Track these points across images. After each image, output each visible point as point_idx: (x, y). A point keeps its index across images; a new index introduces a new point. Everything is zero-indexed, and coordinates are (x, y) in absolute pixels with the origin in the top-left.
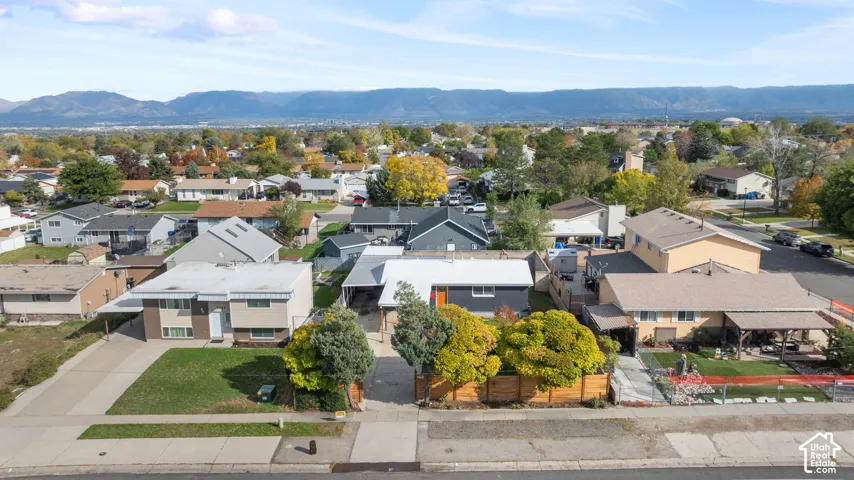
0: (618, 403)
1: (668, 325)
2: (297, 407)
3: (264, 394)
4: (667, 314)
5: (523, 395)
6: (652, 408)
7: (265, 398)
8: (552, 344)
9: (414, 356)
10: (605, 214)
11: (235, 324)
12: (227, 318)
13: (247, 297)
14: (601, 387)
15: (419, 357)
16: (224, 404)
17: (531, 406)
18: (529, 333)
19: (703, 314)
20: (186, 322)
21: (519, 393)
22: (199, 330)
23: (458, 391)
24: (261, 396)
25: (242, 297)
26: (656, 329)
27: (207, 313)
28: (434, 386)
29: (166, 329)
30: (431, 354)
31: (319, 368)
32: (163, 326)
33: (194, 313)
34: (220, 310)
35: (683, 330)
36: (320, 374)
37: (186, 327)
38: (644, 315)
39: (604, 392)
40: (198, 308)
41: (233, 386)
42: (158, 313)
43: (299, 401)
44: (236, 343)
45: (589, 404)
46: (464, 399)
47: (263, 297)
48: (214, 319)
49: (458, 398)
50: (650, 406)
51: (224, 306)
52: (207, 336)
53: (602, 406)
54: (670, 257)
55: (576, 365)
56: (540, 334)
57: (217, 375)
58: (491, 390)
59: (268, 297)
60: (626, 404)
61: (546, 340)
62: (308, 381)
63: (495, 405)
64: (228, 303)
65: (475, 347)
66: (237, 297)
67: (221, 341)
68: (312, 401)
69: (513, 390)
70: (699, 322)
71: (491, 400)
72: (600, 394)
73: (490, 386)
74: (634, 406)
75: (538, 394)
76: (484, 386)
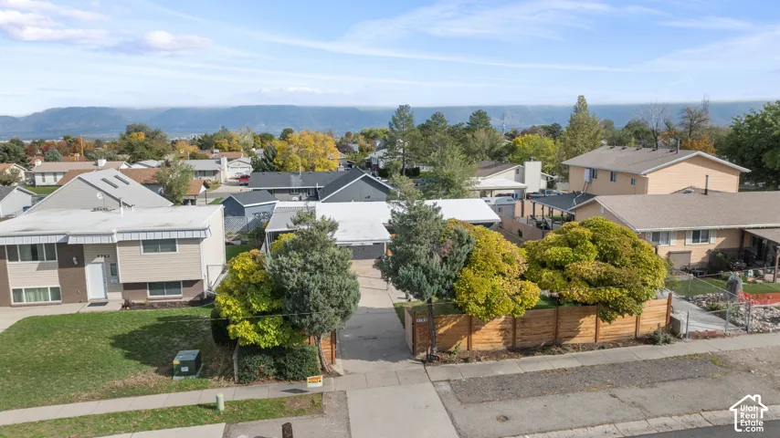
0: (685, 336)
1: (681, 249)
2: (240, 378)
3: (183, 363)
4: (681, 234)
5: (560, 335)
6: (727, 339)
7: (185, 369)
8: (607, 256)
9: (425, 283)
10: (520, 171)
11: (124, 277)
12: (112, 270)
13: (143, 237)
14: (662, 316)
15: (432, 284)
16: (119, 383)
17: (576, 348)
18: (572, 245)
19: (719, 232)
20: (50, 278)
21: (557, 333)
22: (72, 289)
23: (475, 337)
24: (179, 367)
25: (135, 237)
26: (670, 253)
27: (81, 264)
28: (441, 331)
29: (17, 291)
30: (448, 278)
31: (279, 311)
32: (12, 287)
33: (61, 266)
34: (102, 259)
35: (698, 253)
36: (278, 318)
37: (49, 286)
38: (656, 236)
39: (663, 323)
40: (69, 256)
41: (128, 356)
42: (5, 269)
43: (243, 368)
44: (126, 305)
45: (651, 340)
46: (482, 347)
47: (166, 236)
48: (94, 274)
49: (475, 347)
50: (724, 336)
51: (108, 252)
52: (82, 297)
53: (667, 342)
54: (650, 181)
56: (590, 245)
57: (103, 345)
58: (519, 332)
59: (174, 235)
60: (696, 336)
61: (601, 253)
62: (261, 332)
63: (527, 351)
64: (113, 246)
65: (505, 267)
66: (127, 237)
67: (104, 304)
68: (265, 364)
69: (547, 329)
70: (715, 242)
71: (519, 343)
72: (659, 325)
73: (518, 325)
74: (705, 338)
75: (581, 333)
76: (510, 326)
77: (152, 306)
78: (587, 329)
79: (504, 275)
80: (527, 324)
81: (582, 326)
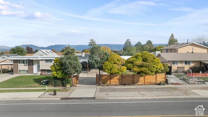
0: (169, 84)
1: (182, 66)
2: (54, 85)
3: (43, 82)
4: (181, 62)
5: (134, 81)
6: (182, 85)
7: (44, 83)
8: (145, 60)
9: (95, 64)
10: (155, 54)
11: (41, 68)
12: (39, 66)
13: (45, 59)
14: (163, 78)
15: (97, 64)
16: (30, 85)
17: (137, 85)
18: (136, 57)
19: (193, 62)
20: (26, 68)
21: (133, 81)
22: (30, 70)
23: (111, 80)
24: (43, 83)
25: (43, 59)
26: (178, 67)
27: (33, 65)
28: (103, 78)
29: (20, 70)
30: (101, 63)
31: (62, 69)
32: (19, 69)
33: (29, 65)
34: (37, 64)
35: (187, 67)
36: (62, 71)
37: (26, 70)
38: (174, 62)
40: (31, 63)
41: (34, 82)
42: (18, 65)
43: (55, 83)
44: (41, 74)
45: (160, 84)
46: (113, 83)
47: (50, 59)
48: (35, 67)
49: (111, 83)
52: (32, 73)
53: (164, 85)
54: (179, 50)
55: (154, 67)
56: (141, 57)
57: (31, 80)
58: (123, 80)
59: (52, 59)
60: (173, 84)
61: (143, 59)
62: (58, 74)
63: (124, 85)
64: (39, 60)
65: (117, 62)
66: (42, 59)
67: (36, 74)
68: (59, 82)
69: (132, 80)
70: (192, 65)
71: (123, 83)
72: (163, 80)
73: (123, 78)
74: (176, 84)
75: (140, 81)
76: (121, 78)
77: (46, 75)
78: (142, 80)
79: (117, 64)
80: (125, 78)
81: (140, 79)
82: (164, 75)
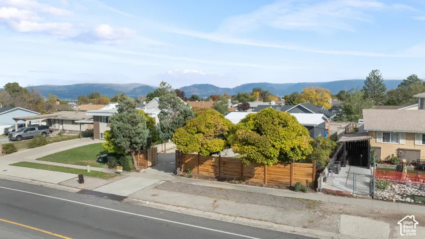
0: (319, 190)
1: (411, 147)
2: (109, 165)
3: (100, 158)
4: (410, 136)
5: (244, 175)
6: (351, 198)
14: (308, 175)
21: (242, 174)
23: (200, 167)
26: (399, 150)
29: (102, 134)
32: (100, 132)
38: (387, 136)
39: (310, 180)
46: (205, 174)
49: (201, 173)
53: (303, 191)
58: (222, 168)
60: (327, 192)
69: (238, 170)
71: (222, 175)
73: (221, 165)
75: (255, 176)
76: (217, 165)
78: (259, 174)
79: (203, 133)
80: (226, 165)
81: (256, 172)
82: (311, 167)
